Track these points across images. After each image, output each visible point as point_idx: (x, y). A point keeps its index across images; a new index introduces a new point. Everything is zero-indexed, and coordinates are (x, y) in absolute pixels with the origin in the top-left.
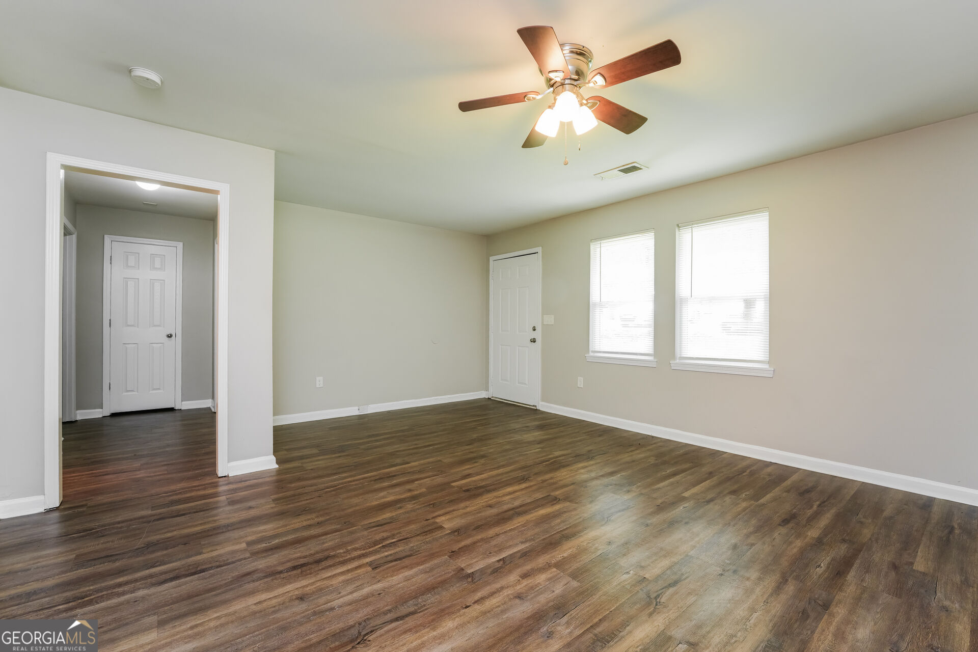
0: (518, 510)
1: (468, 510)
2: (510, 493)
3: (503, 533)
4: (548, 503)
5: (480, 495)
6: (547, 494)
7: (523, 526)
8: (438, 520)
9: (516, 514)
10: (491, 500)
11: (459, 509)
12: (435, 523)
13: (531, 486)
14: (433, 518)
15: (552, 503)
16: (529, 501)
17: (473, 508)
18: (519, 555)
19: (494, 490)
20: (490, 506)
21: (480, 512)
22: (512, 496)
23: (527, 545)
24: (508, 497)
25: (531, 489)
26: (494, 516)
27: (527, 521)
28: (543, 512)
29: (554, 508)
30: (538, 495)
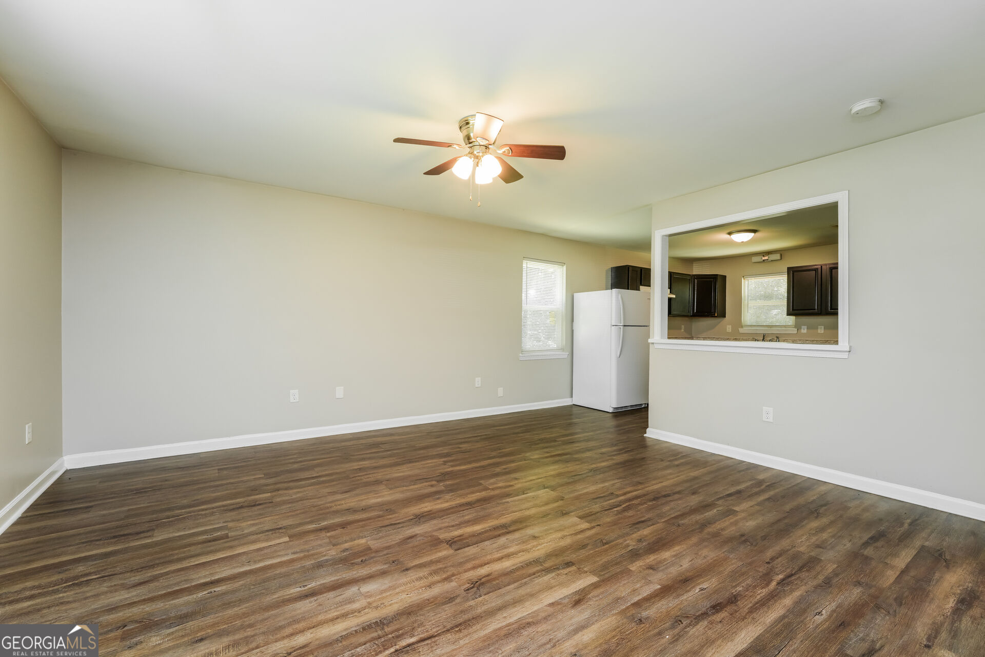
0: (504, 531)
1: (559, 535)
2: (508, 556)
3: (523, 510)
4: (466, 538)
5: (549, 556)
6: (459, 551)
7: (503, 515)
8: (585, 525)
9: (506, 527)
10: (534, 546)
11: (569, 535)
12: (588, 522)
13: (474, 568)
14: (593, 527)
15: (462, 537)
16: (487, 543)
17: (554, 536)
18: (512, 496)
19: (529, 564)
20: (535, 537)
21: (546, 530)
22: (506, 551)
23: (504, 501)
24: (512, 550)
25: (477, 562)
26: (530, 526)
27: (497, 519)
28: (477, 528)
29: (462, 531)
30: (471, 551)
